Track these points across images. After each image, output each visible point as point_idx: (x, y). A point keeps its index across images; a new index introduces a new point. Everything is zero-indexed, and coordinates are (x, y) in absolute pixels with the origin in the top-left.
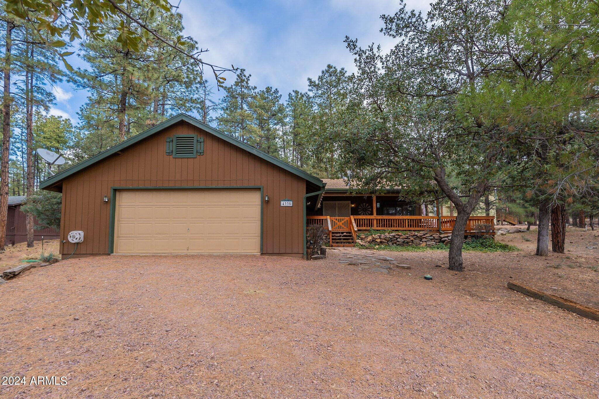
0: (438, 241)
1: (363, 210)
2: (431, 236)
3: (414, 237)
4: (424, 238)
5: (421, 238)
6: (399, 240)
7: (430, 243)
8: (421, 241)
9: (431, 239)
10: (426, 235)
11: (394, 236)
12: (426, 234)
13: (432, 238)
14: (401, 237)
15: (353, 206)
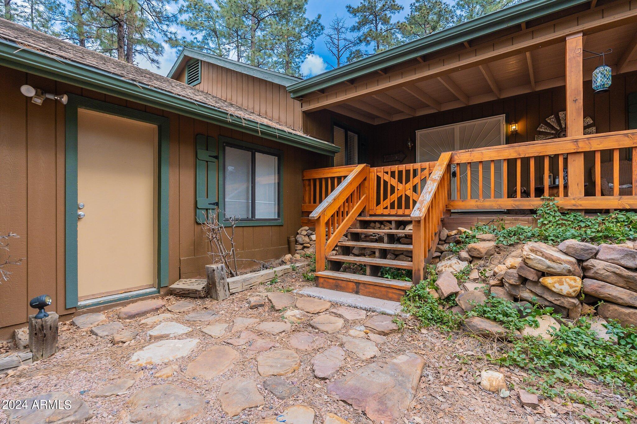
15: (514, 127)
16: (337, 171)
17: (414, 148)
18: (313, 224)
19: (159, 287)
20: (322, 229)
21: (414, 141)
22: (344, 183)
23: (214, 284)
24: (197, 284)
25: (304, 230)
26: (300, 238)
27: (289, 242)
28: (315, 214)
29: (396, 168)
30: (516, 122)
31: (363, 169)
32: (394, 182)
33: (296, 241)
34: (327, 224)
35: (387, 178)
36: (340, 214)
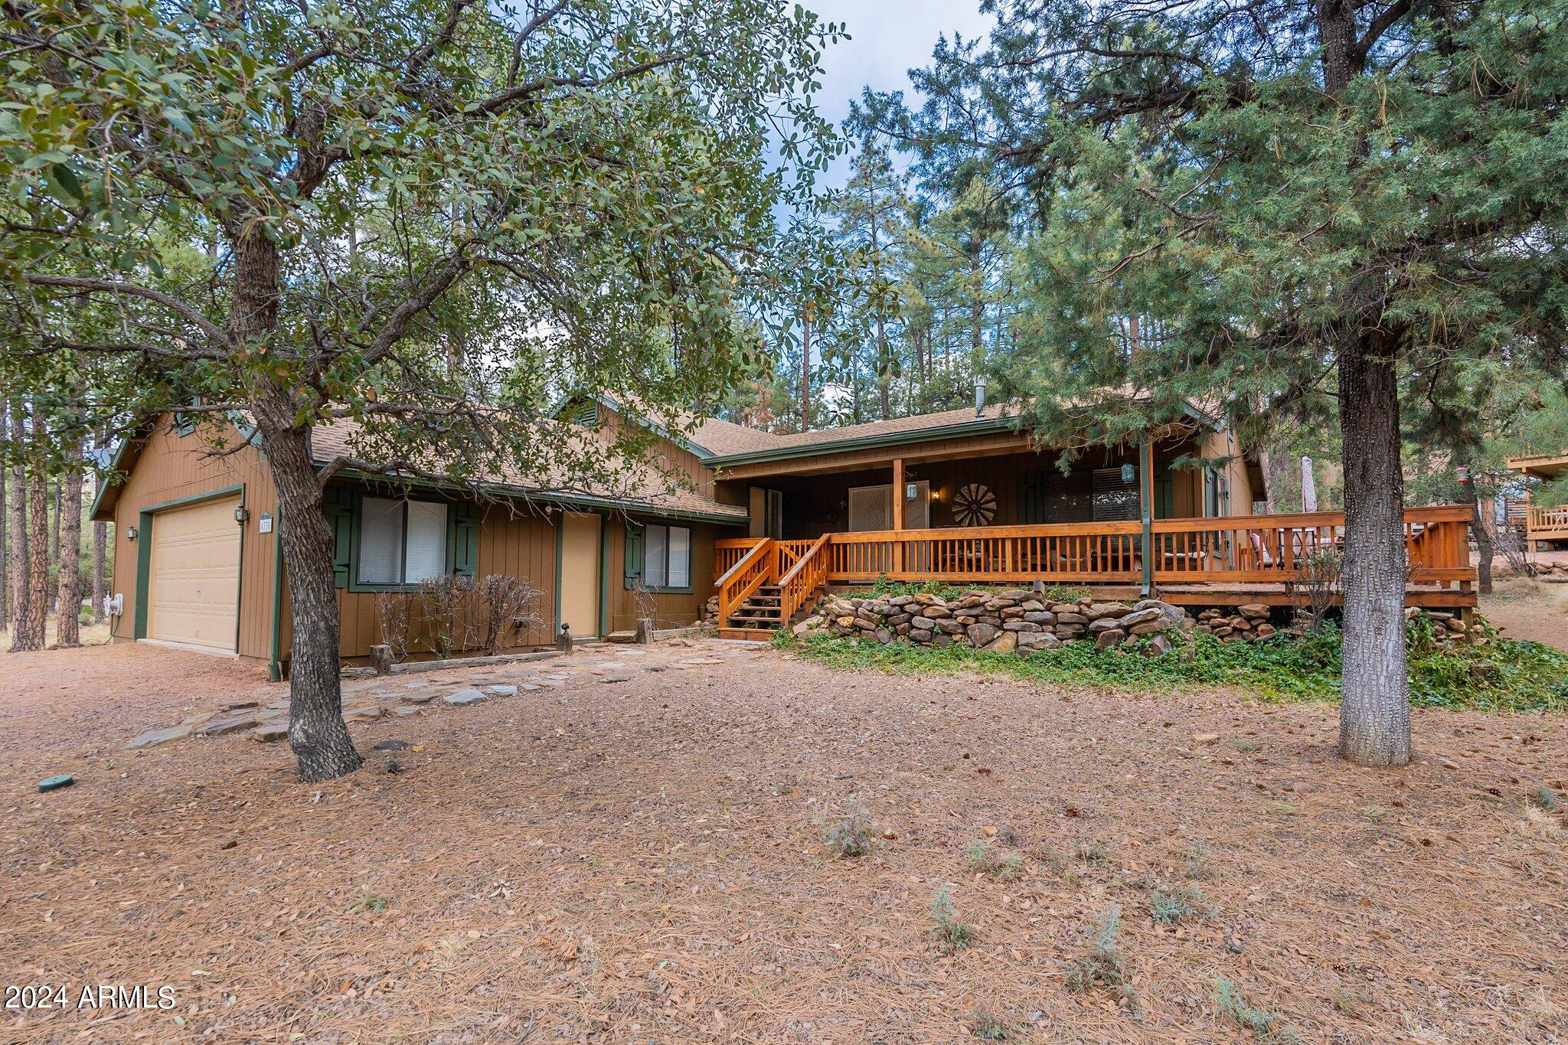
0: (1069, 631)
1: (969, 507)
2: (1049, 608)
3: (974, 612)
4: (1012, 616)
5: (1000, 617)
6: (916, 621)
7: (1031, 640)
8: (1000, 627)
9: (1041, 623)
10: (1026, 605)
11: (902, 606)
12: (1027, 599)
13: (1048, 615)
14: (928, 612)
15: (936, 495)
16: (745, 543)
17: (847, 508)
18: (717, 591)
19: (600, 636)
20: (724, 595)
21: (846, 499)
22: (752, 552)
23: (643, 632)
24: (632, 634)
25: (713, 600)
26: (710, 607)
27: (699, 610)
28: (718, 583)
29: (794, 543)
30: (938, 490)
31: (766, 544)
32: (792, 555)
33: (706, 610)
34: (729, 591)
35: (787, 550)
36: (741, 583)
